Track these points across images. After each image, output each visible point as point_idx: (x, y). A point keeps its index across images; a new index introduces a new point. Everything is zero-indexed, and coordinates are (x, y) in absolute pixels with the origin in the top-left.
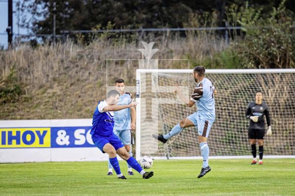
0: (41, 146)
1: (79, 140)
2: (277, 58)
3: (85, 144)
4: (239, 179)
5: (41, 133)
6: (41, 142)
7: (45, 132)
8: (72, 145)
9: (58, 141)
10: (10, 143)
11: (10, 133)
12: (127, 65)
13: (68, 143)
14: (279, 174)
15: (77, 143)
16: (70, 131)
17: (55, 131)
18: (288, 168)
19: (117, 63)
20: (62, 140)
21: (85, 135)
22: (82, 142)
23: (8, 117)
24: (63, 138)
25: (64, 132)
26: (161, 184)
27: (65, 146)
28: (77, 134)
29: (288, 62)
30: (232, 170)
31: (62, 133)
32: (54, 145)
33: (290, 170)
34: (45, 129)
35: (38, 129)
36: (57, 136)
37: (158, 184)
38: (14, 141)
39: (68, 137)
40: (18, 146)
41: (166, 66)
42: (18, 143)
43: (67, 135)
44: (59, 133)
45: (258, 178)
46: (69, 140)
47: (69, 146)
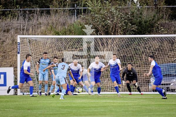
2: (110, 28)
4: (87, 107)
12: (11, 33)
14: (112, 104)
18: (118, 101)
19: (4, 31)
26: (35, 111)
29: (117, 31)
30: (81, 102)
33: (119, 101)
37: (34, 111)
41: (37, 33)
45: (99, 107)
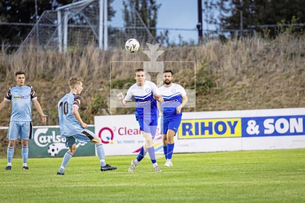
0: (233, 135)
1: (268, 129)
3: (274, 133)
5: (232, 124)
6: (233, 132)
7: (236, 123)
8: (262, 134)
9: (248, 131)
10: (203, 133)
11: (203, 124)
13: (258, 132)
15: (266, 132)
16: (260, 121)
17: (245, 121)
20: (252, 130)
21: (274, 124)
22: (271, 131)
23: (200, 109)
24: (253, 128)
25: (254, 122)
27: (255, 135)
28: (266, 123)
31: (252, 123)
32: (245, 134)
34: (236, 120)
35: (229, 120)
36: (247, 126)
38: (207, 132)
39: (258, 127)
40: (211, 136)
42: (211, 133)
43: (257, 124)
44: (249, 123)
46: (259, 129)
47: (259, 135)
